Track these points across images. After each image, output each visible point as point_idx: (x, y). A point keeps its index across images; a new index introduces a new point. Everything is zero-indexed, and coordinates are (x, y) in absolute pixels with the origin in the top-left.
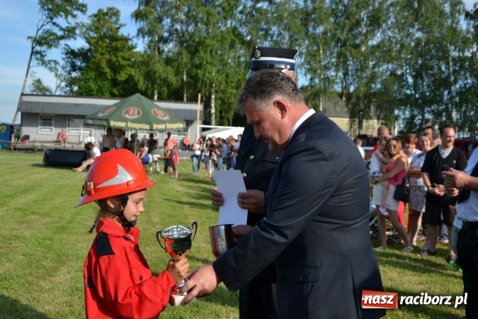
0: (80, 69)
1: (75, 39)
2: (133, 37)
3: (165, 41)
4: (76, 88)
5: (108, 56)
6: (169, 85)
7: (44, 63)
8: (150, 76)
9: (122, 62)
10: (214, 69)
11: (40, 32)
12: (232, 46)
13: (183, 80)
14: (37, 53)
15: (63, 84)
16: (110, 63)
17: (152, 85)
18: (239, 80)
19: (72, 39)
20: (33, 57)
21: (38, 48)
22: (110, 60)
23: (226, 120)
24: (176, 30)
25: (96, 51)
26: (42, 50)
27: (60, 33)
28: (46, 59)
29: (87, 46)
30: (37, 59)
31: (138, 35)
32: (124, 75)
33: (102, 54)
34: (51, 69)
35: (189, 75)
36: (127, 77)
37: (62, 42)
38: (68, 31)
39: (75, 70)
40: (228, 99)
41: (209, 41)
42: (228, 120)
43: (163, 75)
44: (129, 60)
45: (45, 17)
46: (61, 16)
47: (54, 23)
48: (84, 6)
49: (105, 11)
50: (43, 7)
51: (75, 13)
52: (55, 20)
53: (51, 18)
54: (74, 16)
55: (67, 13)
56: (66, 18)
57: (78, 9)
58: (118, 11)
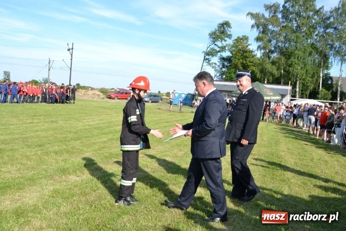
0: (227, 67)
1: (225, 52)
2: (255, 50)
3: (272, 52)
4: (224, 77)
5: (241, 61)
6: (273, 76)
7: (209, 64)
8: (263, 71)
9: (249, 64)
10: (299, 68)
11: (208, 49)
12: (310, 54)
13: (281, 73)
14: (207, 59)
15: (218, 75)
16: (242, 63)
17: (264, 76)
18: (314, 73)
20: (205, 61)
21: (207, 57)
23: (305, 95)
24: (279, 46)
25: (236, 58)
26: (209, 58)
27: (218, 49)
28: (211, 62)
29: (231, 55)
30: (207, 62)
31: (258, 49)
33: (239, 60)
34: (213, 67)
35: (284, 71)
37: (219, 54)
38: (222, 48)
39: (224, 67)
40: (307, 83)
41: (296, 52)
42: (306, 95)
43: (270, 70)
44: (252, 62)
45: (211, 42)
46: (219, 41)
47: (215, 45)
48: (230, 35)
49: (241, 37)
50: (210, 37)
51: (226, 39)
52: (216, 43)
53: (214, 42)
54: (225, 41)
55: (222, 39)
56: (221, 42)
57: (227, 37)
58: (248, 38)
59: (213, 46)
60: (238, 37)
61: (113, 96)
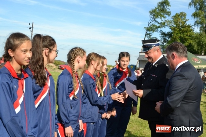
0: (168, 41)
1: (165, 27)
2: (192, 25)
8: (200, 44)
9: (187, 37)
11: (150, 25)
14: (148, 34)
16: (180, 37)
17: (201, 48)
19: (163, 28)
20: (146, 36)
21: (148, 32)
22: (181, 36)
25: (174, 33)
26: (150, 33)
27: (158, 25)
31: (195, 24)
32: (187, 43)
33: (177, 34)
36: (188, 44)
37: (159, 29)
38: (162, 24)
39: (165, 42)
44: (189, 36)
45: (152, 19)
46: (159, 18)
47: (156, 21)
48: (169, 12)
49: (179, 14)
50: (151, 14)
51: (165, 16)
52: (156, 20)
53: (155, 19)
54: (165, 17)
55: (161, 16)
56: (161, 18)
57: (167, 14)
58: (185, 14)
59: (153, 23)
60: (176, 14)
61: (63, 67)
